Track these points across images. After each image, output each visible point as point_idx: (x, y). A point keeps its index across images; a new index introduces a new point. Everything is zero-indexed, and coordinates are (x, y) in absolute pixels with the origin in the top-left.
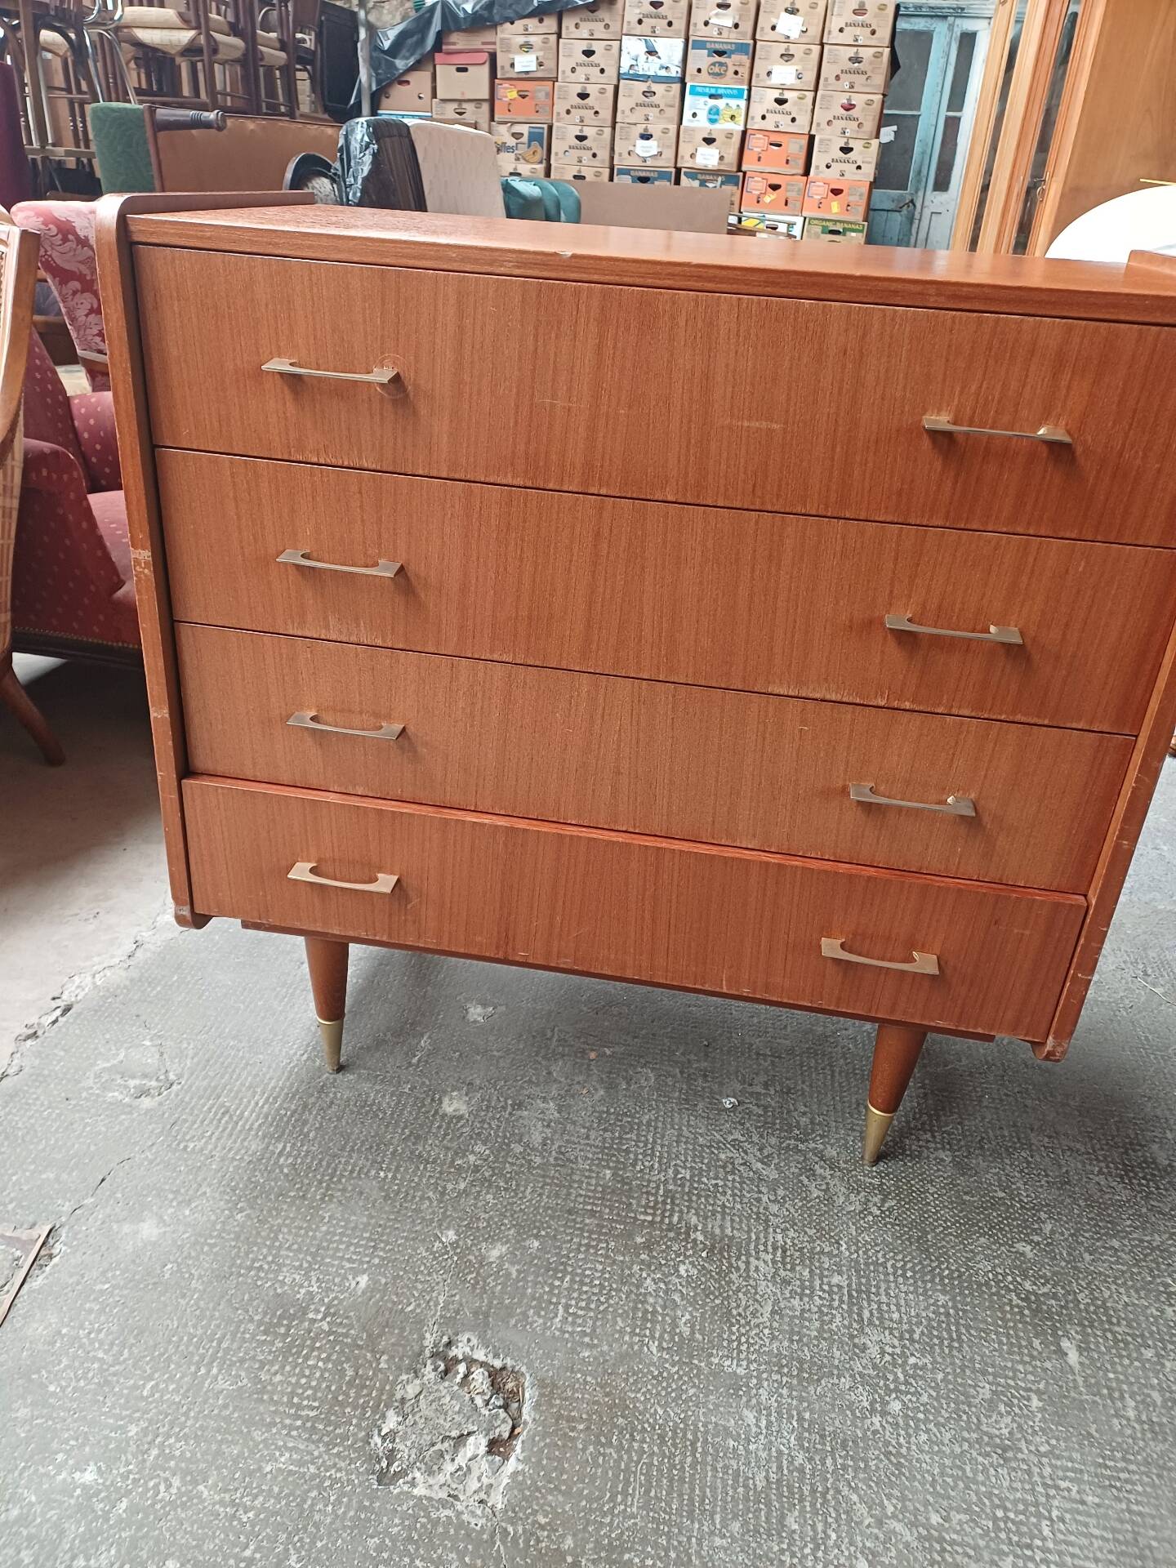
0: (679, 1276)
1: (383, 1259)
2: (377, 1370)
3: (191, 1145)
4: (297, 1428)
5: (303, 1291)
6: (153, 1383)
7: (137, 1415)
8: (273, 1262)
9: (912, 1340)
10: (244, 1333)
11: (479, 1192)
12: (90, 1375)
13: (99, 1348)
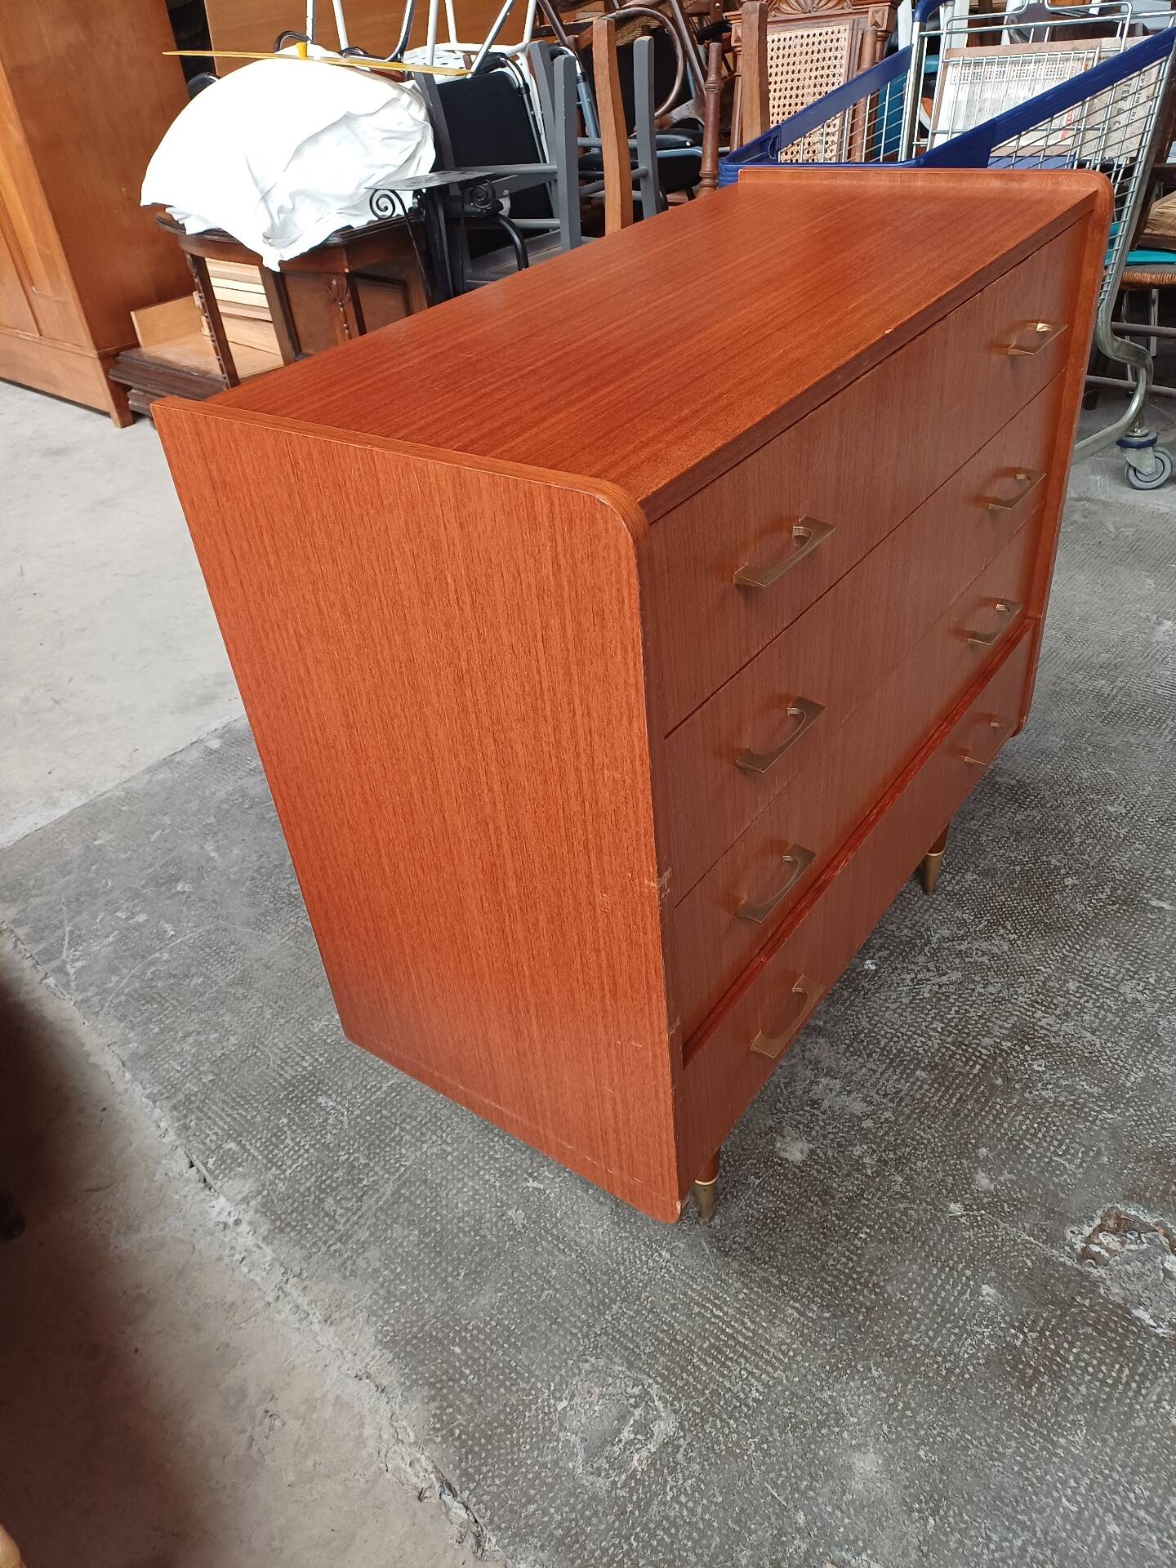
0: (1044, 1072)
1: (967, 1267)
2: (1091, 1308)
3: (755, 1394)
4: (1139, 1388)
5: (987, 1342)
6: (1064, 1499)
7: (1097, 1521)
8: (944, 1357)
9: (1135, 973)
10: (1024, 1405)
11: (911, 1169)
12: (1041, 1557)
13: (1011, 1542)
